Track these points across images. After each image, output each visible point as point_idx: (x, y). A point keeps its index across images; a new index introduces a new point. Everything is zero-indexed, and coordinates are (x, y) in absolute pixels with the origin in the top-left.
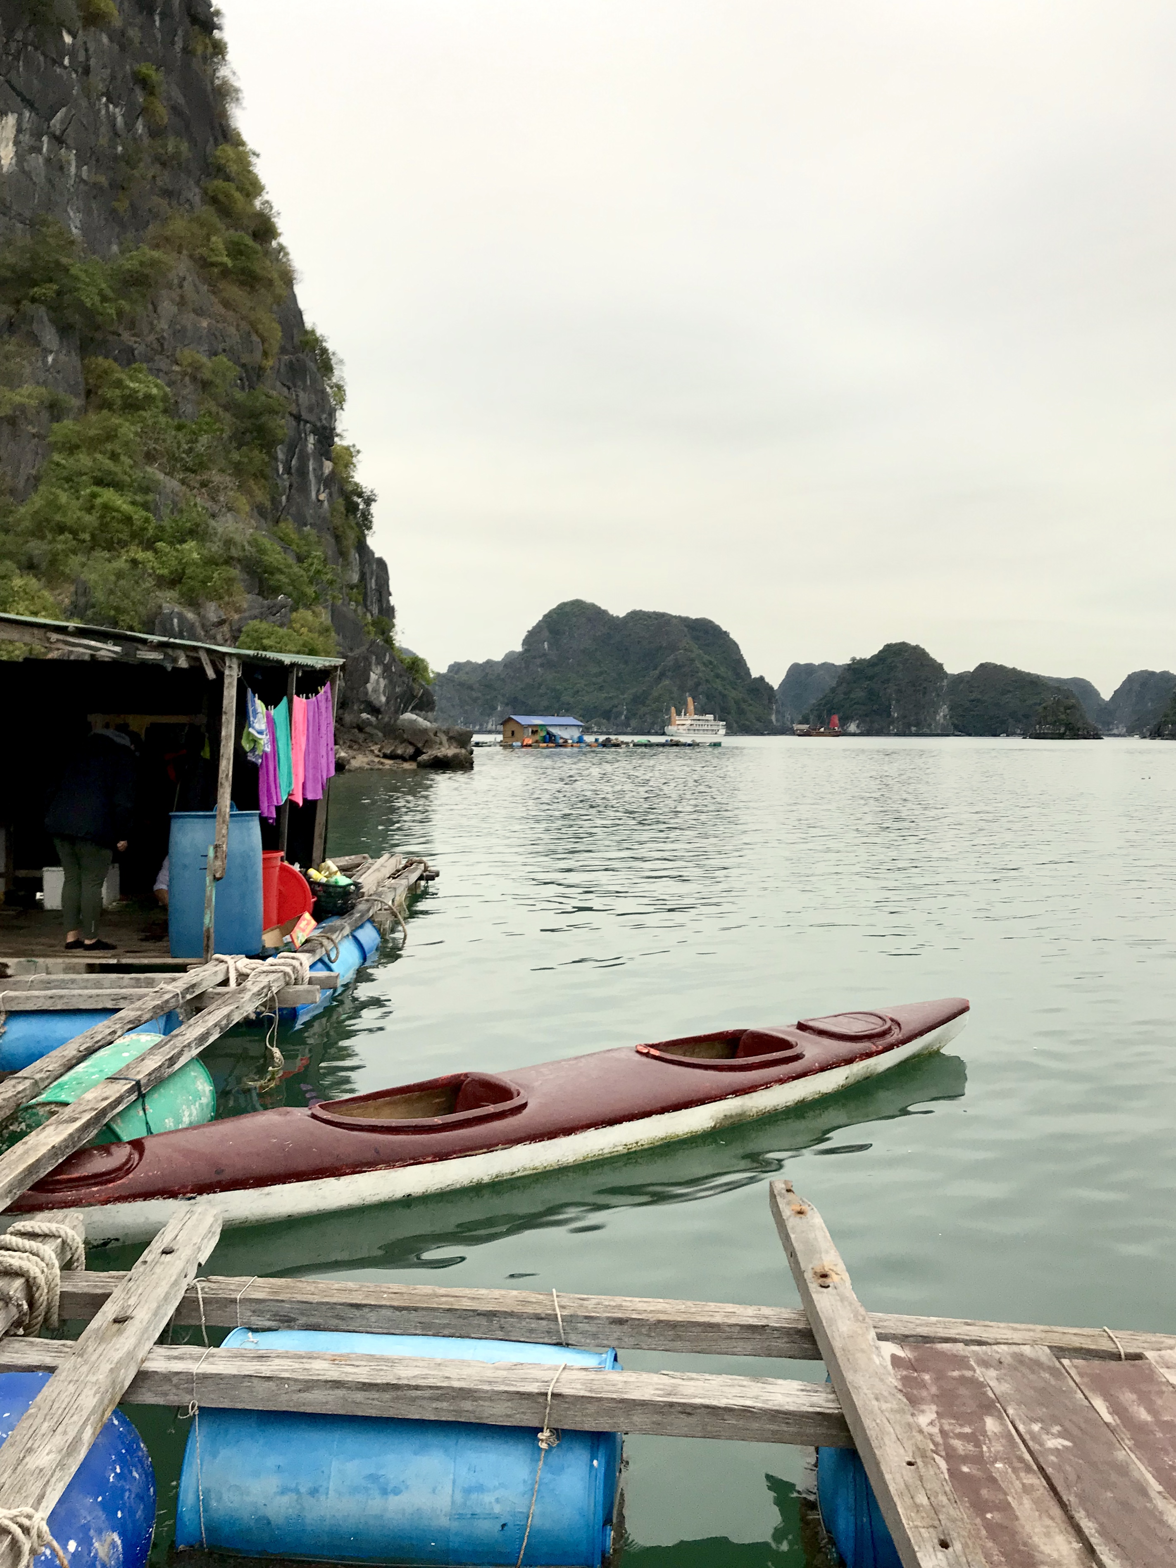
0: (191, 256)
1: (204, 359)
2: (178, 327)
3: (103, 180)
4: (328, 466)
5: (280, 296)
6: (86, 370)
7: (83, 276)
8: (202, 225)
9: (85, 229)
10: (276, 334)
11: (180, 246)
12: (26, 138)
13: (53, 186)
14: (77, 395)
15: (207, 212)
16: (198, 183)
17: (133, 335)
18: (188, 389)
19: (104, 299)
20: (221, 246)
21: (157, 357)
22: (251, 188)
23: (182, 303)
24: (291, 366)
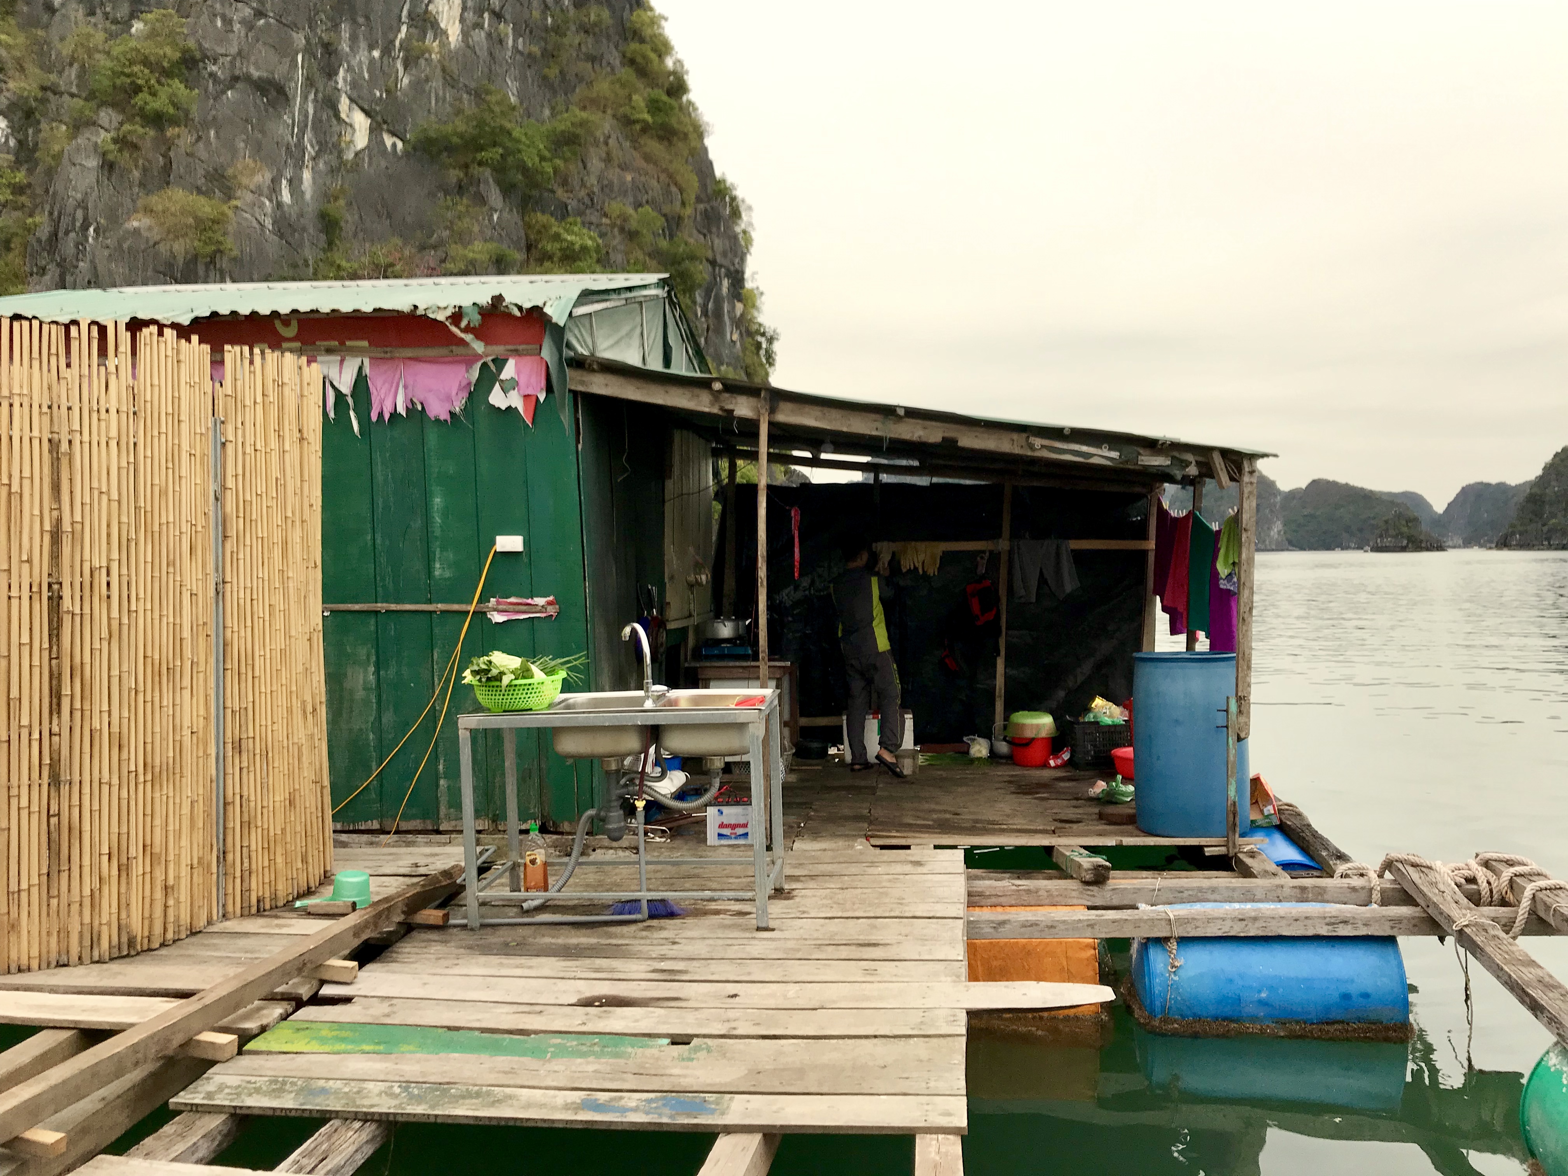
0: (614, 116)
1: (630, 211)
2: (606, 182)
3: (536, 49)
4: (739, 307)
5: (695, 148)
6: (528, 226)
7: (523, 139)
8: (623, 85)
9: (521, 96)
10: (692, 182)
11: (605, 106)
12: (470, 16)
13: (494, 59)
14: (519, 249)
15: (626, 73)
16: (616, 47)
17: (567, 192)
18: (617, 240)
19: (542, 159)
20: (642, 104)
21: (588, 211)
22: (663, 49)
23: (608, 159)
24: (706, 214)
